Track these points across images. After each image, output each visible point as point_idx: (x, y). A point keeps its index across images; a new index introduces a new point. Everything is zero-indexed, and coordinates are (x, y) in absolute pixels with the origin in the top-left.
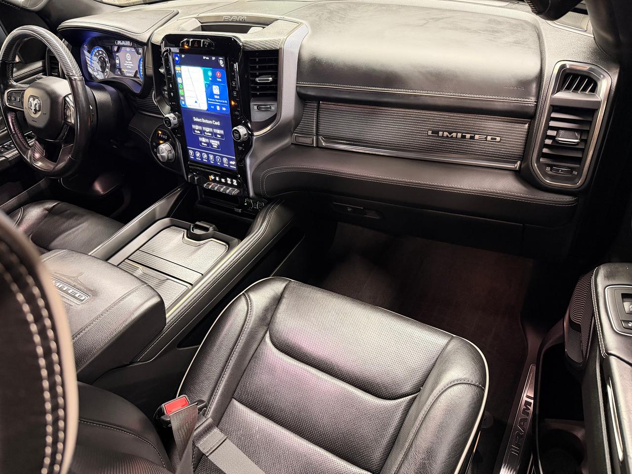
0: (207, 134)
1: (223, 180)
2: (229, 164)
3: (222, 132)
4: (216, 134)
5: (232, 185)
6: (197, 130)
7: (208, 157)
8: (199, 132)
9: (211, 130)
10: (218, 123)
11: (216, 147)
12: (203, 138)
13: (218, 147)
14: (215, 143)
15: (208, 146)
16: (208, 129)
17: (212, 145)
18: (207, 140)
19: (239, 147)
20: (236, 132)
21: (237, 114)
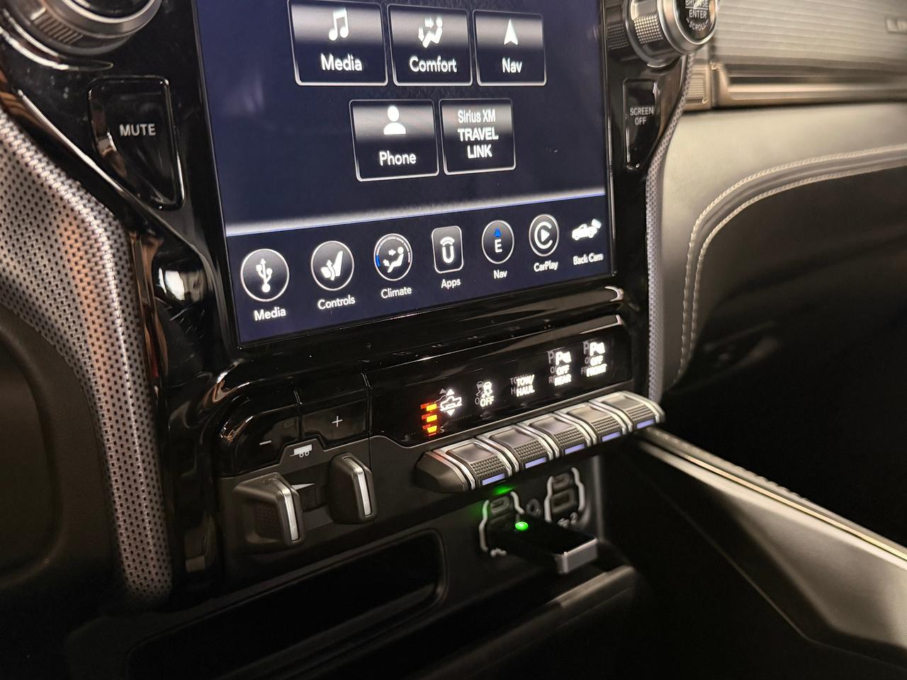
0: (425, 66)
1: (524, 385)
2: (567, 248)
3: (533, 32)
4: (492, 55)
5: (583, 387)
6: (340, 49)
7: (422, 252)
8: (358, 66)
9: (458, 29)
11: (485, 152)
12: (393, 112)
13: (502, 146)
14: (481, 129)
15: (425, 164)
16: (431, 29)
17: (455, 148)
18: (422, 119)
19: (637, 111)
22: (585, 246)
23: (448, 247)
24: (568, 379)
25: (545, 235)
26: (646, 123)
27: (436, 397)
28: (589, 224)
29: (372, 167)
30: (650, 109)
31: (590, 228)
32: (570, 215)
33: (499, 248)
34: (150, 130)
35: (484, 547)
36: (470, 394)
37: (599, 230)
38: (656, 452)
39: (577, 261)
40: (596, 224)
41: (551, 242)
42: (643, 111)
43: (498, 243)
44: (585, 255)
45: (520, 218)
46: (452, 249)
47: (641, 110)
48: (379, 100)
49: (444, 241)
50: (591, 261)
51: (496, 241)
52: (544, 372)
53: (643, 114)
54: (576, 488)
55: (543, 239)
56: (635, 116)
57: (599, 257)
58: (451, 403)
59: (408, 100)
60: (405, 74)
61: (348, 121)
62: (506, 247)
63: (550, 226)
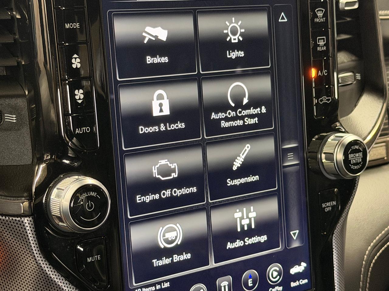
19: (326, 205)
20: (357, 147)
21: (325, 101)
22: (298, 276)
23: (225, 287)
25: (275, 274)
26: (331, 210)
28: (300, 265)
30: (333, 202)
31: (300, 267)
33: (251, 284)
34: (99, 257)
37: (305, 267)
39: (293, 284)
40: (304, 265)
41: (278, 277)
42: (329, 204)
43: (250, 281)
44: (297, 281)
46: (227, 287)
47: (328, 204)
49: (222, 285)
50: (301, 283)
51: (249, 280)
53: (330, 205)
55: (274, 276)
56: (325, 208)
57: (306, 281)
62: (254, 283)
63: (278, 269)
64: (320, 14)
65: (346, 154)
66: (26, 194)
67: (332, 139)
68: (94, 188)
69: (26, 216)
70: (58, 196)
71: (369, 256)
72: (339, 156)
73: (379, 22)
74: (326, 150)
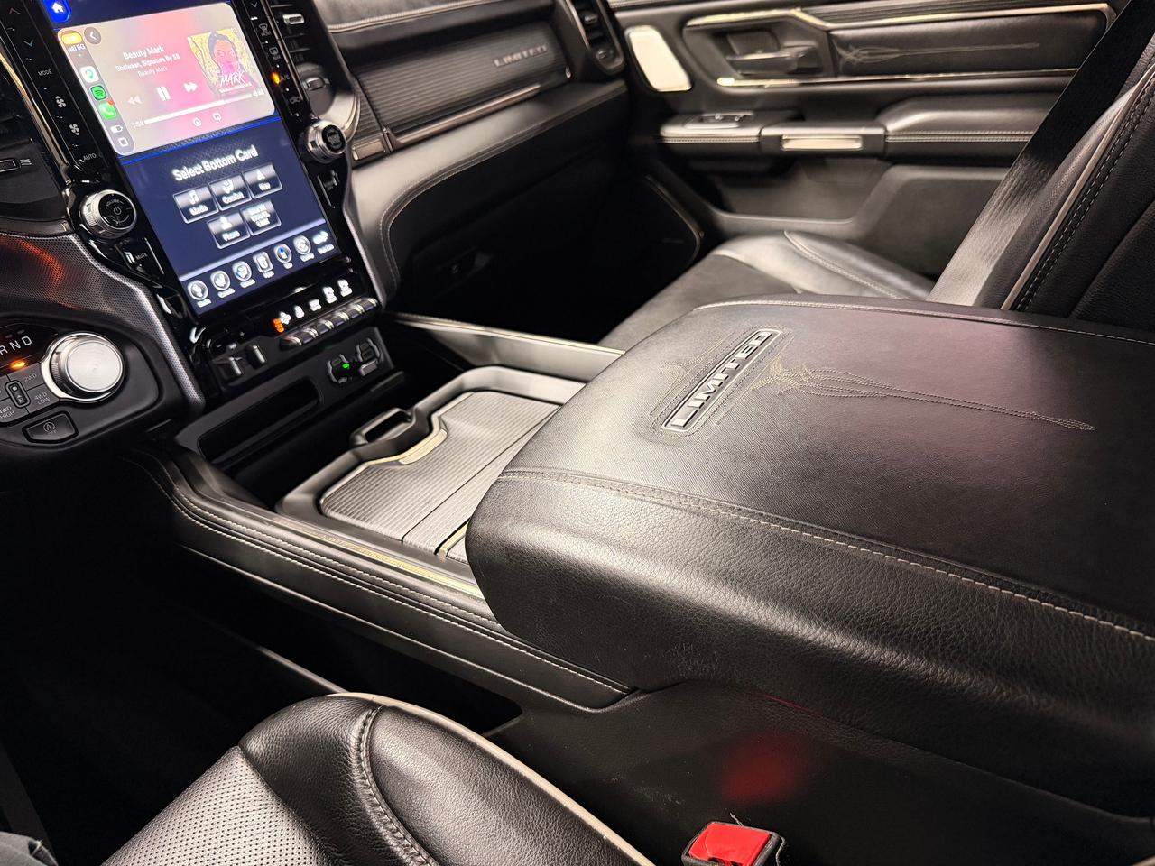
0: (230, 199)
1: (315, 305)
2: (314, 248)
3: (269, 171)
4: (255, 188)
5: (342, 301)
6: (197, 205)
7: (253, 266)
8: (205, 208)
9: (238, 181)
10: (252, 152)
11: (267, 222)
12: (223, 219)
13: (272, 219)
14: (260, 214)
15: (243, 233)
16: (228, 185)
17: (253, 226)
18: (236, 219)
20: (332, 131)
21: (295, 101)
22: (322, 245)
23: (263, 261)
24: (335, 299)
25: (303, 245)
26: (333, 188)
27: (277, 316)
29: (222, 242)
30: (333, 181)
31: (323, 237)
32: (309, 235)
33: (284, 256)
34: (146, 255)
35: (334, 380)
36: (292, 313)
37: (327, 236)
38: (400, 322)
39: (322, 251)
40: (324, 234)
41: (306, 247)
43: (284, 254)
44: (325, 248)
45: (289, 242)
47: (329, 183)
48: (215, 218)
49: (261, 260)
50: (328, 250)
52: (322, 299)
54: (373, 349)
55: (303, 247)
56: (327, 187)
57: (331, 247)
58: (285, 318)
59: (228, 213)
60: (223, 205)
61: (208, 230)
62: (287, 254)
63: (304, 241)
64: (265, 29)
65: (325, 139)
66: (64, 217)
67: (311, 130)
68: (116, 196)
69: (69, 234)
70: (89, 210)
71: (383, 223)
72: (320, 142)
73: (332, 37)
74: (310, 139)
